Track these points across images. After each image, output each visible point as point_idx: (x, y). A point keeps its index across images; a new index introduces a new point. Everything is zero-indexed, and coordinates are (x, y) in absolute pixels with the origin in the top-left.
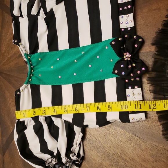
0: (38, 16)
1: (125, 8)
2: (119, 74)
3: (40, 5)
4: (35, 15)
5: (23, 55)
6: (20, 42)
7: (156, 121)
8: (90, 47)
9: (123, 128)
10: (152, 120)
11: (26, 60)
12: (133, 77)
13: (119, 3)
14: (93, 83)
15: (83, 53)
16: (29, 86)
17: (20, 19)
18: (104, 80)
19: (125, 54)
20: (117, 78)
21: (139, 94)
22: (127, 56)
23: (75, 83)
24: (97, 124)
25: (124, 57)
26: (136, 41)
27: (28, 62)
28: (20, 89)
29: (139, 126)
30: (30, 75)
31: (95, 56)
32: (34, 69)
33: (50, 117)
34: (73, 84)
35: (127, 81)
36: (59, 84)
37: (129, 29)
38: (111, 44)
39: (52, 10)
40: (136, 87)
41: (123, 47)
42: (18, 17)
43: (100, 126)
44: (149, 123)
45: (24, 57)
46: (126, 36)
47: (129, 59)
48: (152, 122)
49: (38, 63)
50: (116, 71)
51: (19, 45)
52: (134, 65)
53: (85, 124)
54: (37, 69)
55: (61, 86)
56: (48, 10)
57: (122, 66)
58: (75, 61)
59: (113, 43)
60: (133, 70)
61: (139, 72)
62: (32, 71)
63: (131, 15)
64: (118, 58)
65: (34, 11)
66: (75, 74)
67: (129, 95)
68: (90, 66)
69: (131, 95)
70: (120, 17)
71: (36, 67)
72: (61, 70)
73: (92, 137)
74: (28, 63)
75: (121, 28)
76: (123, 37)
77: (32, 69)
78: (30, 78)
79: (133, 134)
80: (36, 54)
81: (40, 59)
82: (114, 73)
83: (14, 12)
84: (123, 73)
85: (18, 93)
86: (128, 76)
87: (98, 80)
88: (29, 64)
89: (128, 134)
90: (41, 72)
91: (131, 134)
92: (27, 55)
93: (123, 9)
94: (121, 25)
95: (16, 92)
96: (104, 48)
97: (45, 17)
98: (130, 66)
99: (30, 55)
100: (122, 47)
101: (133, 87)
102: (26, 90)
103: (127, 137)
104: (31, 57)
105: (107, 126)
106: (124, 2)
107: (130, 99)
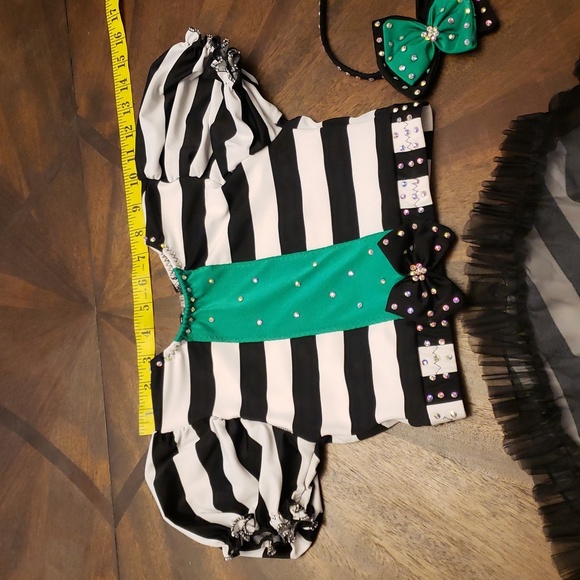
0: (206, 181)
1: (411, 164)
2: (401, 311)
3: (211, 152)
4: (199, 177)
5: (169, 273)
6: (163, 242)
8: (333, 250)
9: (415, 442)
10: (482, 419)
11: (176, 283)
12: (432, 319)
13: (396, 152)
14: (340, 335)
15: (315, 265)
16: (185, 346)
17: (161, 186)
18: (367, 328)
19: (413, 267)
20: (397, 323)
21: (448, 357)
22: (418, 271)
23: (297, 336)
24: (353, 433)
25: (412, 274)
26: (436, 238)
27: (183, 287)
28: (162, 353)
29: (453, 434)
30: (188, 319)
31: (343, 272)
32: (197, 305)
33: (237, 420)
34: (292, 340)
35: (419, 328)
36: (259, 340)
37: (421, 210)
38: (380, 244)
39: (239, 167)
40: (441, 342)
41: (409, 251)
42: (154, 182)
43: (361, 437)
44: (475, 426)
45: (171, 275)
46: (415, 226)
47: (422, 278)
48: (482, 424)
49: (207, 289)
50: (394, 306)
51: (161, 249)
52: (434, 291)
53: (324, 432)
54: (204, 304)
55: (262, 344)
56: (231, 167)
57: (407, 294)
58: (297, 283)
59: (386, 242)
60: (432, 303)
61: (446, 308)
62: (193, 309)
63: (424, 180)
64: (397, 277)
65: (196, 169)
66: (296, 315)
67: (425, 360)
68: (332, 295)
69: (431, 360)
70: (400, 183)
71: (202, 300)
72: (262, 306)
73: (342, 466)
74: (184, 291)
75: (402, 207)
76: (408, 230)
77: (191, 304)
78: (188, 325)
79: (439, 453)
80: (201, 270)
81: (211, 281)
82: (389, 309)
83: (146, 171)
84: (410, 310)
85: (159, 364)
86: (420, 316)
87: (353, 327)
88: (186, 294)
89: (426, 453)
90: (214, 313)
91: (434, 455)
92: (179, 271)
93: (406, 165)
94: (401, 201)
95: (153, 363)
96: (363, 254)
97: (223, 182)
98: (425, 295)
99: (187, 272)
100: (405, 252)
101: (434, 343)
102: (178, 355)
103: (424, 461)
104: (190, 277)
105: (378, 438)
106: (407, 150)
107: (429, 371)
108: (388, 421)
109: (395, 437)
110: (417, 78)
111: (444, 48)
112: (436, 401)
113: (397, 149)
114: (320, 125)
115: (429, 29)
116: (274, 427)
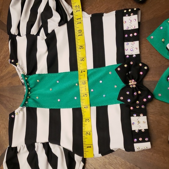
0: (38, 37)
1: (131, 35)
2: (125, 100)
3: (41, 24)
4: (35, 34)
6: (17, 62)
8: (92, 71)
11: (23, 81)
12: (138, 105)
13: (124, 29)
14: (95, 108)
16: (25, 109)
17: (18, 38)
19: (130, 81)
20: (121, 105)
21: (144, 122)
22: (132, 83)
23: (75, 107)
24: (99, 153)
25: (130, 84)
26: (141, 69)
27: (25, 83)
28: (14, 111)
30: (27, 97)
32: (32, 90)
34: (73, 109)
35: (132, 108)
36: (58, 108)
37: (134, 56)
38: (116, 70)
39: (53, 31)
40: (141, 115)
41: (128, 73)
42: (15, 36)
43: (103, 155)
44: (151, 153)
45: (21, 77)
46: (132, 63)
47: (134, 86)
49: (36, 84)
50: (122, 98)
51: (16, 65)
52: (139, 92)
54: (35, 90)
55: (59, 110)
56: (50, 31)
57: (128, 93)
59: (119, 69)
60: (138, 97)
61: (145, 100)
62: (29, 93)
63: (137, 43)
64: (122, 85)
65: (34, 31)
66: (75, 98)
67: (134, 123)
68: (92, 90)
69: (136, 123)
70: (125, 43)
72: (60, 93)
73: (91, 166)
74: (26, 84)
75: (126, 54)
76: (129, 64)
77: (29, 91)
78: (27, 100)
80: (34, 76)
81: (38, 81)
82: (119, 99)
83: (11, 31)
84: (129, 101)
85: (13, 116)
86: (133, 103)
87: (101, 105)
88: (26, 86)
89: (128, 164)
90: (39, 95)
91: (132, 164)
92: (24, 76)
93: (129, 36)
94: (126, 51)
95: (10, 115)
96: (107, 74)
97: (45, 38)
98: (135, 94)
99: (27, 76)
100: (127, 74)
101: (138, 115)
102: (21, 113)
104: (29, 78)
106: (129, 29)
107: (135, 128)
108: (115, 149)
112: (138, 142)
113: (125, 28)
114: (90, 15)
116: (63, 148)
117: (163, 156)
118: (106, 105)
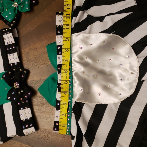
1: (11, 48)
7: (43, 133)
12: (22, 101)
13: (6, 44)
19: (15, 84)
20: (11, 103)
21: (29, 113)
22: (16, 85)
24: (1, 141)
25: (14, 86)
26: (22, 73)
35: (19, 104)
37: (16, 64)
38: (3, 77)
40: (26, 108)
41: (13, 78)
43: (4, 142)
46: (14, 70)
47: (18, 87)
48: (40, 134)
50: (9, 98)
57: (13, 93)
59: (4, 76)
60: (22, 95)
61: (26, 97)
63: (16, 54)
64: (10, 88)
69: (23, 114)
70: (8, 55)
75: (10, 63)
76: (12, 71)
79: (28, 145)
82: (7, 99)
84: (14, 99)
86: (18, 100)
91: (26, 145)
93: (9, 49)
94: (10, 61)
101: (24, 108)
106: (9, 44)
107: (23, 118)
108: (12, 136)
109: (14, 141)
110: (12, 20)
111: (20, 10)
112: (26, 128)
115: (15, 3)
117: (46, 135)
118: (2, 104)
